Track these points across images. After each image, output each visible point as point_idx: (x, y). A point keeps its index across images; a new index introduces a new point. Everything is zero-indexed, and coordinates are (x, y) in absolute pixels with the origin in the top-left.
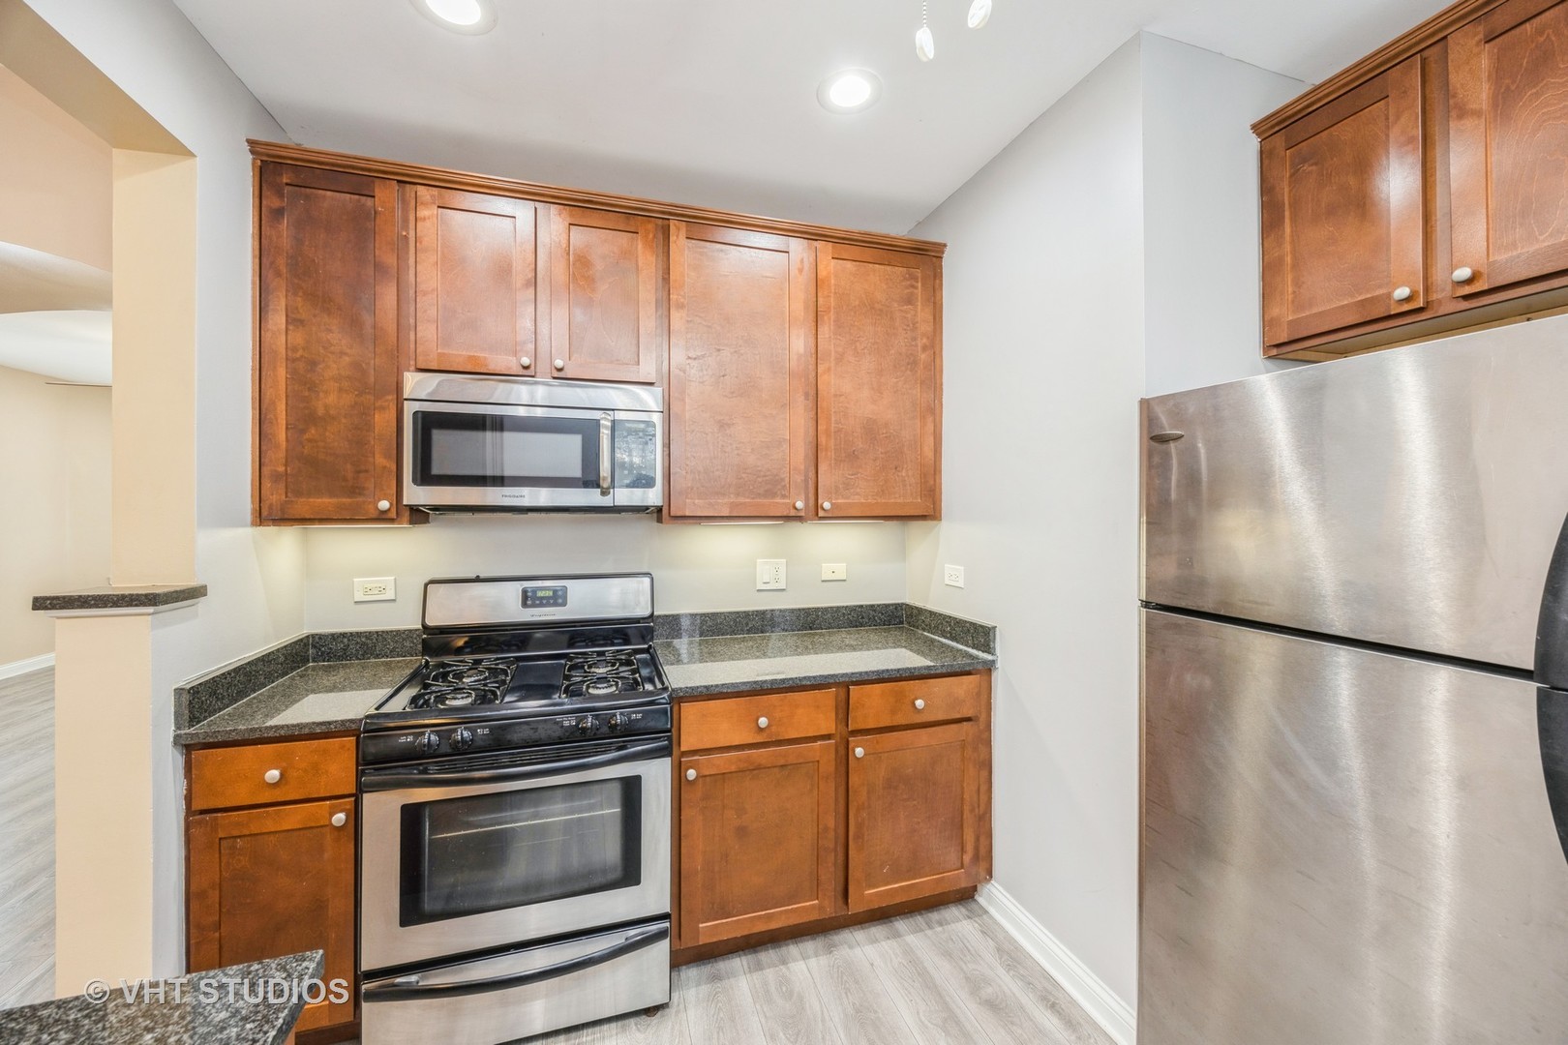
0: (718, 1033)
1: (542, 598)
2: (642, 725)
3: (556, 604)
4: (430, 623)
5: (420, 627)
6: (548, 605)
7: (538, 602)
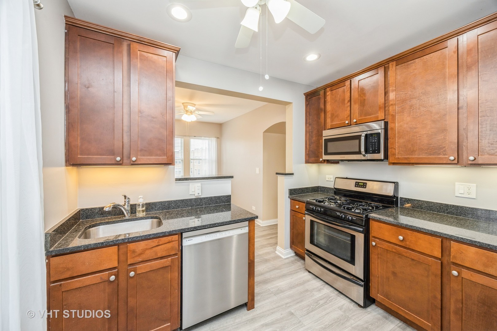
0: (370, 324)
1: (360, 185)
2: (355, 221)
3: (363, 187)
4: (335, 187)
5: (333, 188)
6: (361, 187)
7: (359, 186)
